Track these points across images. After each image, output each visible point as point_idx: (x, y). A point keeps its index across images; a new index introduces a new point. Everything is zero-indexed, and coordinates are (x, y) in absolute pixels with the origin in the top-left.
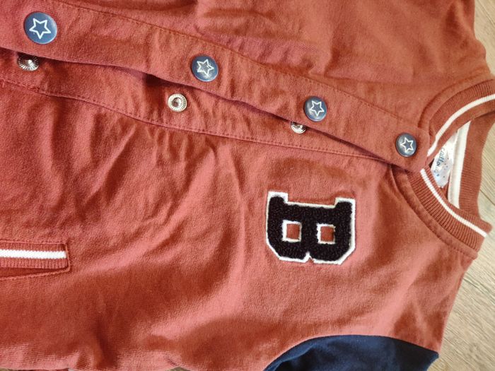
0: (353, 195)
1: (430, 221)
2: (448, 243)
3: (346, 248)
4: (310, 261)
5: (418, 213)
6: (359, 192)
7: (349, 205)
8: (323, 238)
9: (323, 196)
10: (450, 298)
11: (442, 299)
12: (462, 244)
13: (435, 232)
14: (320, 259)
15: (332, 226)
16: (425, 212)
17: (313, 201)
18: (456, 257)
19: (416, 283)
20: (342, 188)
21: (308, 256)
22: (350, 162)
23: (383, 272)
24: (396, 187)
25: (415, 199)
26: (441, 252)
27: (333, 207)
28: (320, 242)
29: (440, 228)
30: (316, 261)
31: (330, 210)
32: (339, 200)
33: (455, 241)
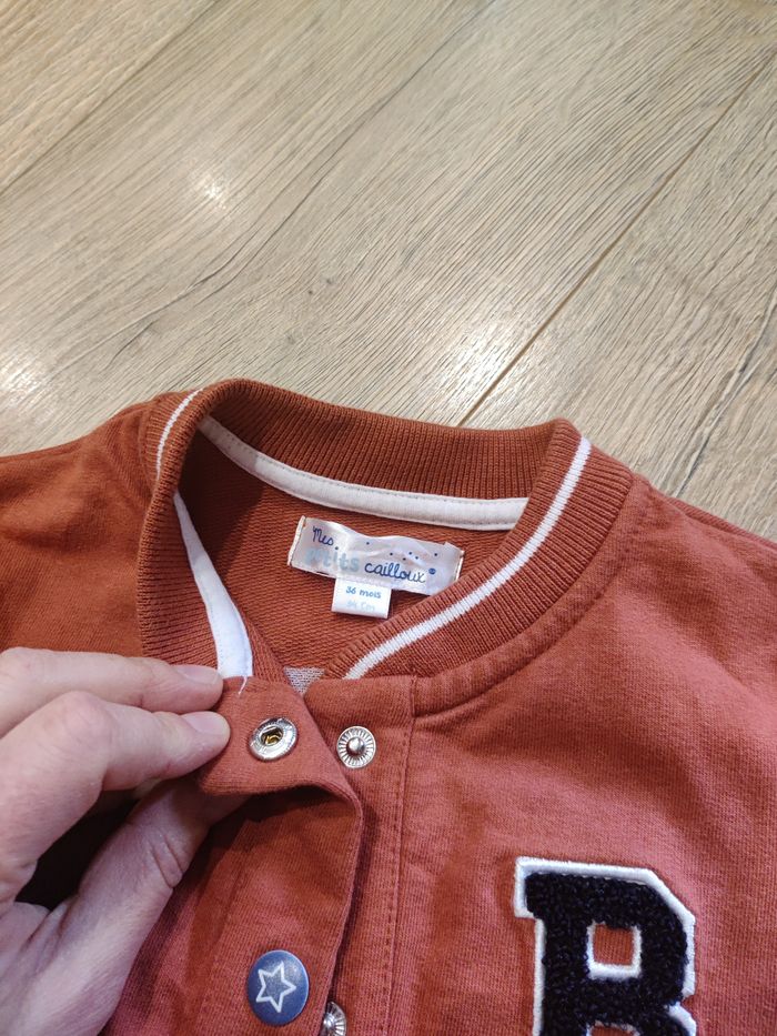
0: (506, 862)
1: (560, 619)
2: (616, 569)
3: (648, 893)
4: (689, 1003)
5: (540, 649)
6: (498, 839)
7: (535, 882)
8: (625, 960)
9: (513, 951)
10: (755, 559)
11: (758, 580)
13: (588, 606)
14: (682, 977)
15: (590, 931)
16: (536, 630)
17: (527, 983)
18: (650, 544)
19: (720, 653)
20: (488, 895)
21: (678, 1011)
22: (419, 859)
25: (502, 654)
26: (639, 587)
28: (634, 970)
29: (576, 594)
30: (689, 986)
31: (548, 927)
32: (521, 908)
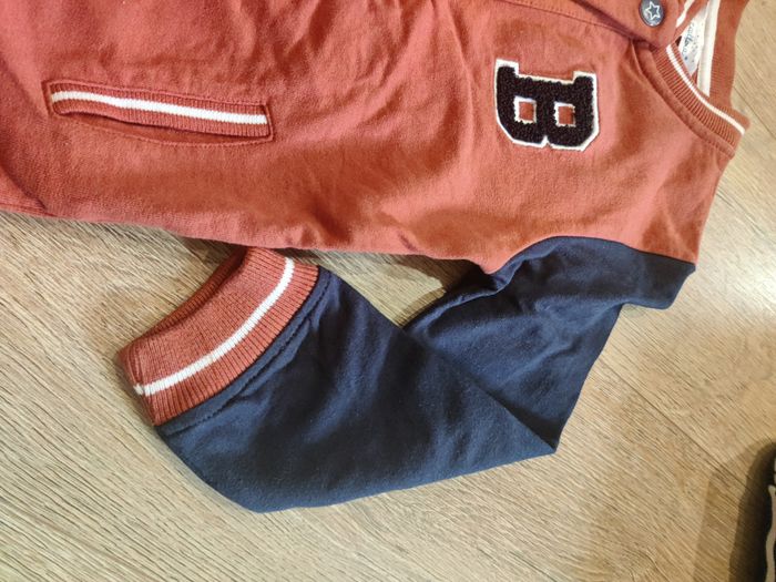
0: (593, 69)
1: (681, 109)
2: (702, 136)
5: (667, 99)
6: (600, 66)
7: (589, 81)
8: (561, 120)
9: (559, 68)
10: (706, 205)
11: (696, 206)
12: (717, 137)
13: (686, 122)
14: (559, 144)
15: (570, 106)
16: (674, 98)
17: (548, 74)
18: (712, 154)
19: (666, 185)
20: (580, 61)
21: (545, 141)
22: (587, 31)
23: (632, 163)
24: (639, 68)
25: (663, 83)
26: (693, 148)
27: (572, 82)
28: (558, 124)
29: (692, 118)
30: (554, 146)
31: (569, 86)
32: (578, 74)
33: (710, 133)
